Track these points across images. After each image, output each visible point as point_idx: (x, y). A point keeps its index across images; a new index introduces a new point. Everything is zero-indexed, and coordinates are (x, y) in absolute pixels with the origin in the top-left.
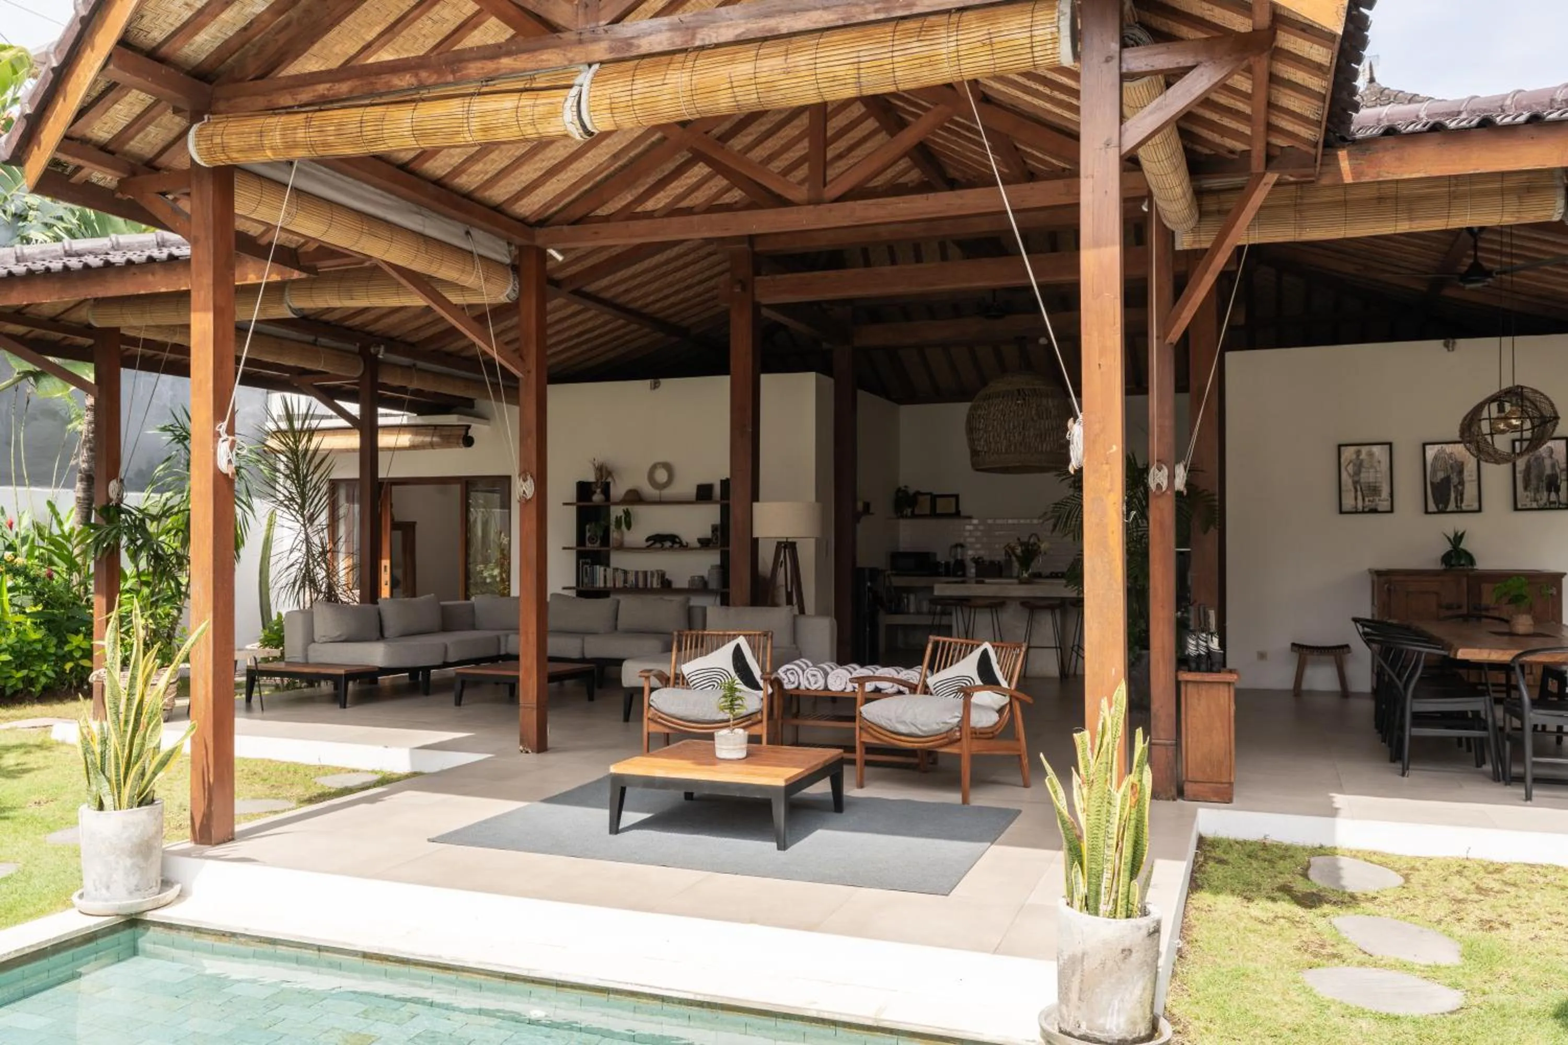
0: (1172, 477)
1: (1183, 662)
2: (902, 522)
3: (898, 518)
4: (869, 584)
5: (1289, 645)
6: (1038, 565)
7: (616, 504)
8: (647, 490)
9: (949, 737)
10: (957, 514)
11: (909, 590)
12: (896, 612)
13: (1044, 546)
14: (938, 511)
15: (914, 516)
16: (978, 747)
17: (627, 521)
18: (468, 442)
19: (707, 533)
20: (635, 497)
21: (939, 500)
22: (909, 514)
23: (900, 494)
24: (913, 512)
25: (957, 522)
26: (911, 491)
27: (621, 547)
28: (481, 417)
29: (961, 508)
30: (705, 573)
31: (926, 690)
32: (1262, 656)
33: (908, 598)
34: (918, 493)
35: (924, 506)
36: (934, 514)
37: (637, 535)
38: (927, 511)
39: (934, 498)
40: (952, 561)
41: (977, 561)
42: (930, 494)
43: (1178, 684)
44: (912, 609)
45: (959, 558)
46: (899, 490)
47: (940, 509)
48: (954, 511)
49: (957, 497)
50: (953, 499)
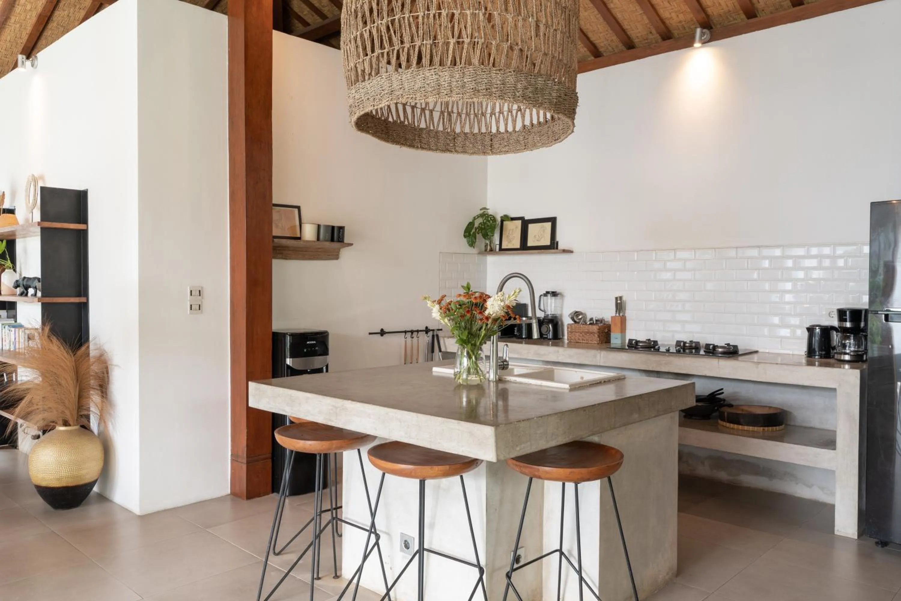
2: (488, 258)
10: (553, 246)
14: (530, 243)
15: (501, 249)
21: (531, 226)
22: (496, 247)
24: (499, 245)
25: (552, 258)
29: (558, 238)
34: (506, 218)
35: (513, 236)
38: (517, 244)
39: (525, 223)
42: (522, 219)
47: (532, 239)
48: (548, 243)
49: (553, 221)
50: (549, 225)
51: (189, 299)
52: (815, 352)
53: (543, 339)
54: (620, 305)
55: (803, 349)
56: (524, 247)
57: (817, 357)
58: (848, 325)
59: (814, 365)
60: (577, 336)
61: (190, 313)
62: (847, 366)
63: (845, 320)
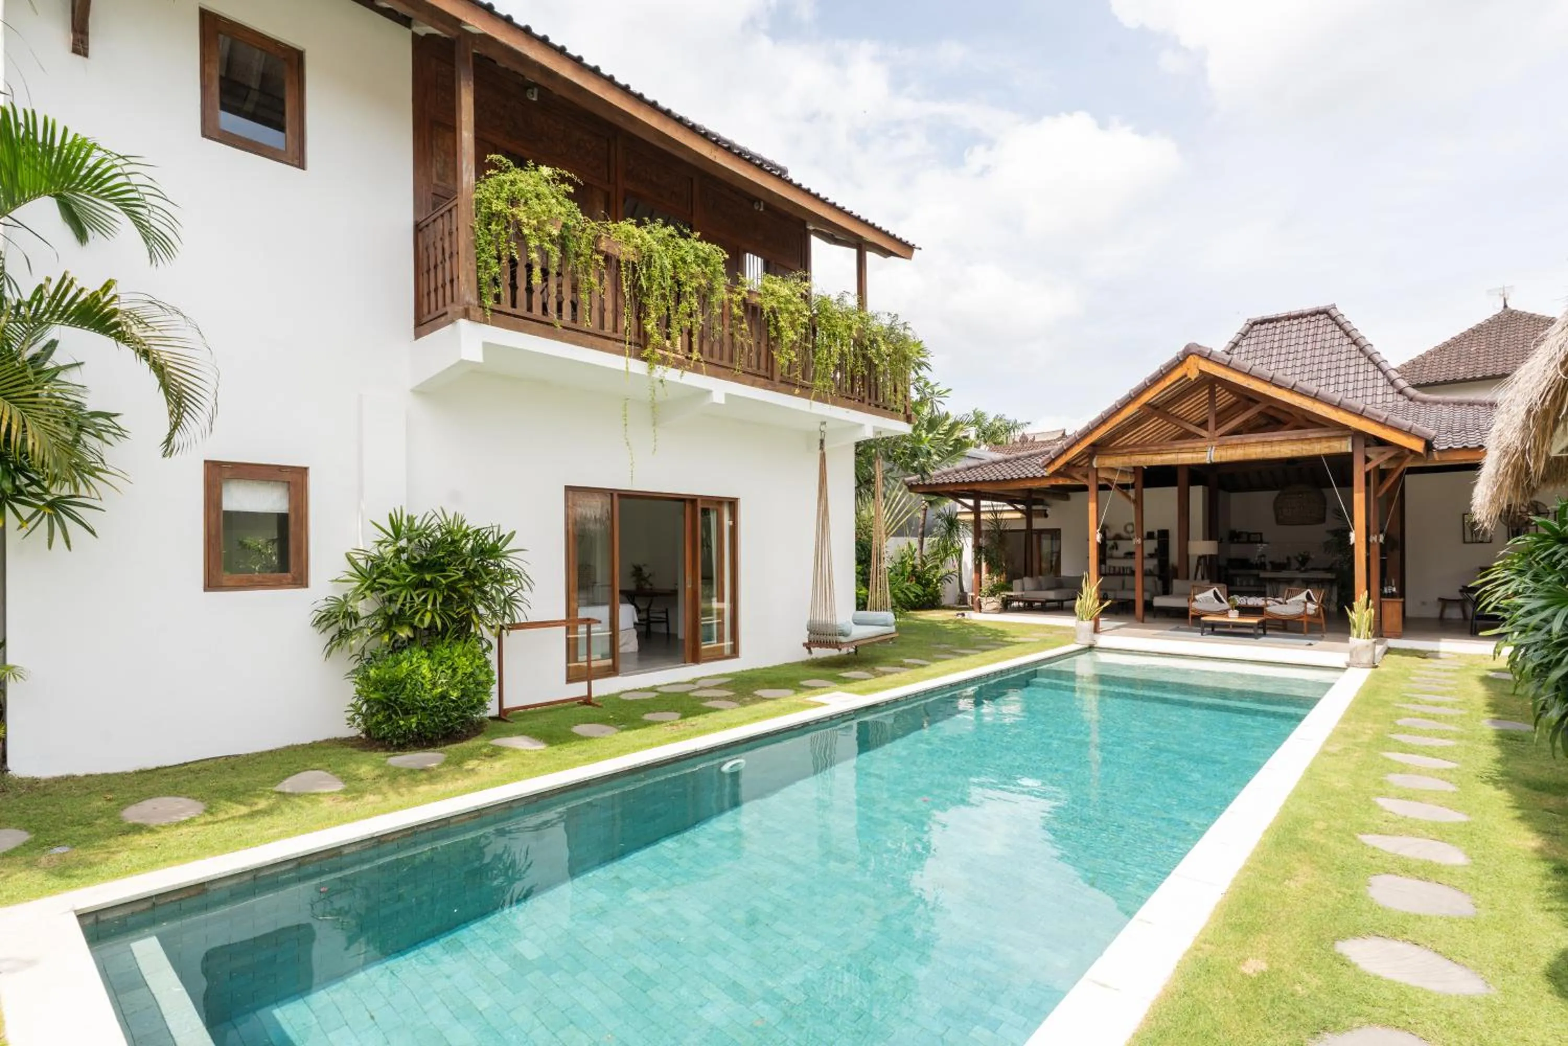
0: (1378, 538)
1: (1382, 595)
5: (1436, 599)
6: (1310, 565)
7: (1110, 540)
8: (1124, 534)
9: (1300, 616)
10: (1261, 542)
11: (1236, 575)
13: (1313, 556)
15: (1238, 542)
16: (1309, 619)
17: (1115, 547)
18: (1046, 516)
19: (1153, 551)
20: (1118, 537)
21: (1251, 535)
22: (1236, 541)
23: (1232, 532)
25: (1261, 545)
26: (1238, 532)
27: (1112, 557)
28: (1047, 505)
29: (1263, 539)
30: (1152, 568)
31: (1286, 603)
32: (1424, 603)
33: (1236, 579)
34: (1241, 533)
35: (1244, 538)
36: (1249, 541)
37: (1120, 552)
38: (1245, 540)
39: (1249, 534)
40: (1259, 562)
41: (1272, 563)
43: (1381, 602)
45: (1263, 561)
47: (1252, 539)
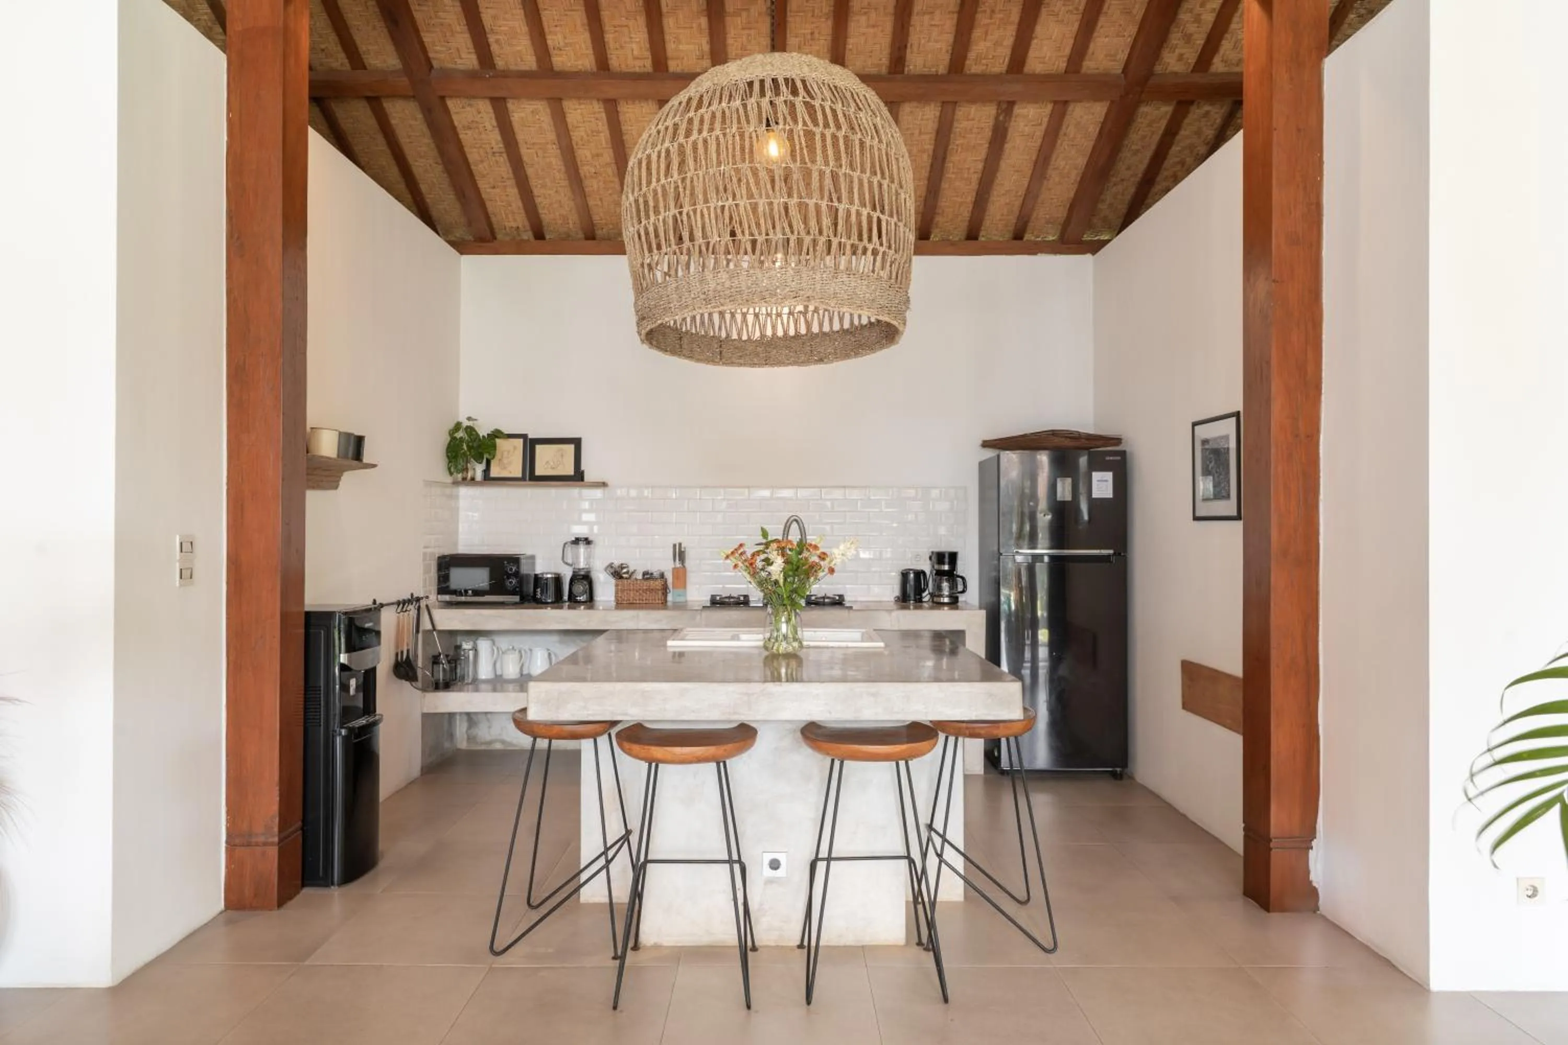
2: (464, 492)
3: (456, 483)
4: (343, 658)
10: (578, 476)
12: (446, 685)
14: (539, 472)
15: (488, 478)
21: (539, 448)
22: (479, 476)
23: (460, 434)
24: (487, 471)
25: (573, 492)
26: (483, 431)
29: (583, 467)
33: (475, 649)
34: (497, 434)
35: (510, 460)
38: (516, 470)
39: (530, 445)
40: (567, 574)
41: (618, 573)
42: (524, 436)
44: (485, 671)
45: (582, 565)
46: (458, 426)
47: (543, 465)
48: (571, 471)
49: (577, 443)
50: (571, 448)
51: (178, 558)
52: (909, 596)
53: (573, 601)
54: (680, 554)
55: (897, 592)
56: (530, 476)
57: (912, 602)
58: (946, 567)
59: (907, 608)
60: (632, 595)
61: (181, 585)
62: (946, 608)
63: (944, 564)
